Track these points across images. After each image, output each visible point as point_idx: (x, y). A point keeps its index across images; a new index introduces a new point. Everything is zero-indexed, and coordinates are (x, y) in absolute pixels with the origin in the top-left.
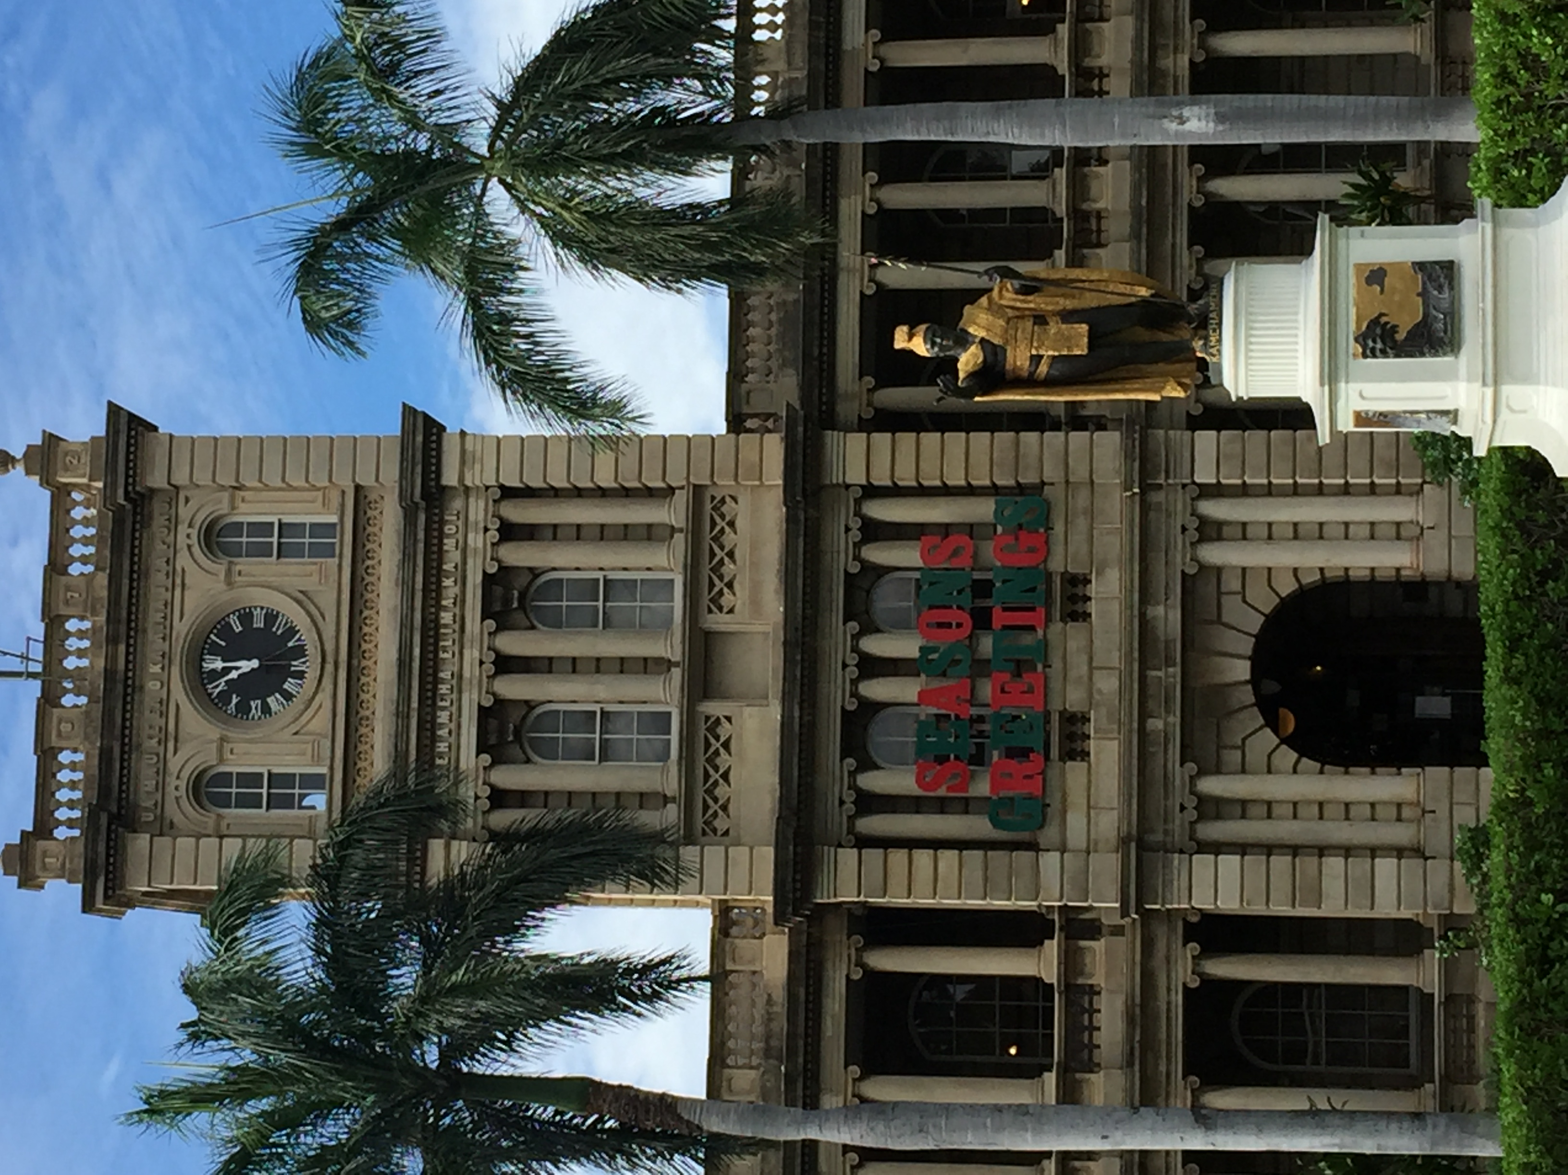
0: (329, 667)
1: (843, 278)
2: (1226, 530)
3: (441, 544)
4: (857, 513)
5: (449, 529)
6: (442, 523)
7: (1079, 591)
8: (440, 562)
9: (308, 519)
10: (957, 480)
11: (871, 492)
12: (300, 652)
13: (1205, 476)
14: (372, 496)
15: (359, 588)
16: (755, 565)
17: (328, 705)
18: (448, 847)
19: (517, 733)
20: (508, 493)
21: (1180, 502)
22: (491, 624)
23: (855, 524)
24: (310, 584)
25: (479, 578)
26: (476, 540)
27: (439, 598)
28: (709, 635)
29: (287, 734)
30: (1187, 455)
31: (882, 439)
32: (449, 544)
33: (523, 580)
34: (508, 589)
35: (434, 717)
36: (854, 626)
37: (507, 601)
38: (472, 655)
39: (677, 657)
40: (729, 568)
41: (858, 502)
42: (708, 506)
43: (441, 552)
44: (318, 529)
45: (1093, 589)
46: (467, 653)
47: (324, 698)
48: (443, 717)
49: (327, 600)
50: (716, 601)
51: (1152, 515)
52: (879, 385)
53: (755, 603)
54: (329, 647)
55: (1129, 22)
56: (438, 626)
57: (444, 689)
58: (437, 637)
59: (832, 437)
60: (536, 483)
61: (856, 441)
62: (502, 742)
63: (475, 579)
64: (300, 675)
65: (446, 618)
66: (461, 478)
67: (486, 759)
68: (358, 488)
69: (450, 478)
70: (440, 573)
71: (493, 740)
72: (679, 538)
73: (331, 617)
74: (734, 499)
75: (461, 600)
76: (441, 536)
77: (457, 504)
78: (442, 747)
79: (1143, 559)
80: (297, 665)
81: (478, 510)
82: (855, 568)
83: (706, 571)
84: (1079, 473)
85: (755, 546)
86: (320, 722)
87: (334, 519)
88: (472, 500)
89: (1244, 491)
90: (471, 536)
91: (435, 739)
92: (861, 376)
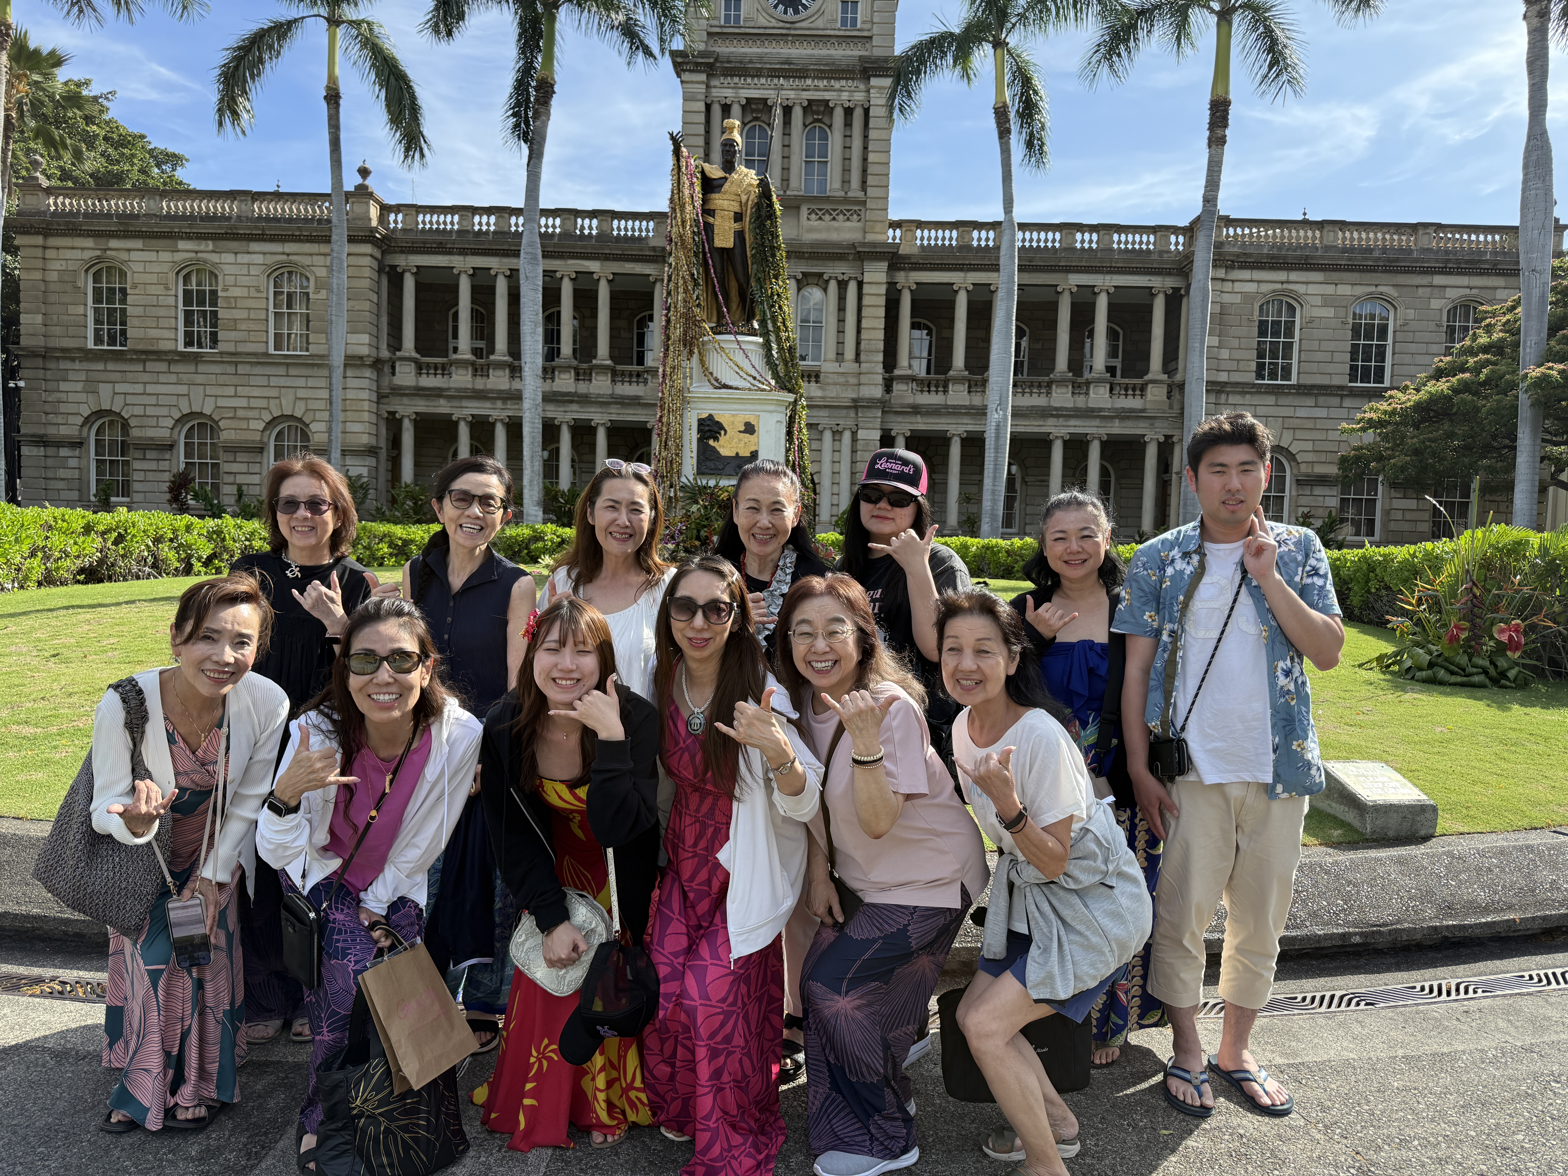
0: (788, 25)
1: (961, 274)
2: (837, 443)
3: (843, 78)
4: (850, 278)
5: (850, 83)
6: (853, 79)
7: (813, 379)
8: (835, 79)
9: (859, 16)
10: (865, 324)
11: (860, 284)
12: (796, 12)
13: (861, 434)
14: (867, 45)
15: (824, 39)
16: (828, 230)
17: (771, 25)
18: (702, 82)
19: (756, 119)
20: (867, 111)
21: (850, 423)
22: (805, 104)
23: (846, 278)
24: (827, 16)
25: (827, 98)
26: (845, 96)
27: (819, 78)
28: (798, 208)
29: (757, 5)
30: (870, 426)
31: (883, 290)
32: (843, 82)
33: (826, 120)
34: (823, 113)
35: (763, 76)
36: (800, 276)
37: (818, 113)
38: (792, 94)
39: (788, 193)
40: (827, 217)
41: (856, 278)
42: (857, 208)
43: (839, 79)
44: (854, 20)
45: (813, 384)
46: (793, 92)
47: (774, 23)
48: (763, 81)
49: (820, 23)
50: (812, 212)
51: (845, 411)
52: (911, 291)
53: (811, 230)
54: (798, 25)
55: (1070, 405)
56: (805, 78)
57: (776, 81)
58: (800, 78)
59: (884, 265)
60: (871, 124)
61: (882, 277)
62: (753, 111)
63: (827, 96)
64: (785, 12)
65: (809, 82)
66: (873, 87)
67: (744, 102)
68: (870, 38)
69: (874, 81)
70: (829, 79)
71: (753, 106)
72: (842, 194)
73: (812, 25)
74: (859, 221)
75: (816, 88)
76: (847, 79)
77: (862, 87)
78: (749, 80)
79: (826, 407)
80: (790, 11)
81: (859, 96)
82: (826, 277)
83: (829, 207)
84: (864, 379)
85: (837, 229)
86: (762, 21)
87: (859, 26)
88: (863, 94)
89: (854, 451)
90: (847, 94)
91: (753, 77)
92: (917, 283)
